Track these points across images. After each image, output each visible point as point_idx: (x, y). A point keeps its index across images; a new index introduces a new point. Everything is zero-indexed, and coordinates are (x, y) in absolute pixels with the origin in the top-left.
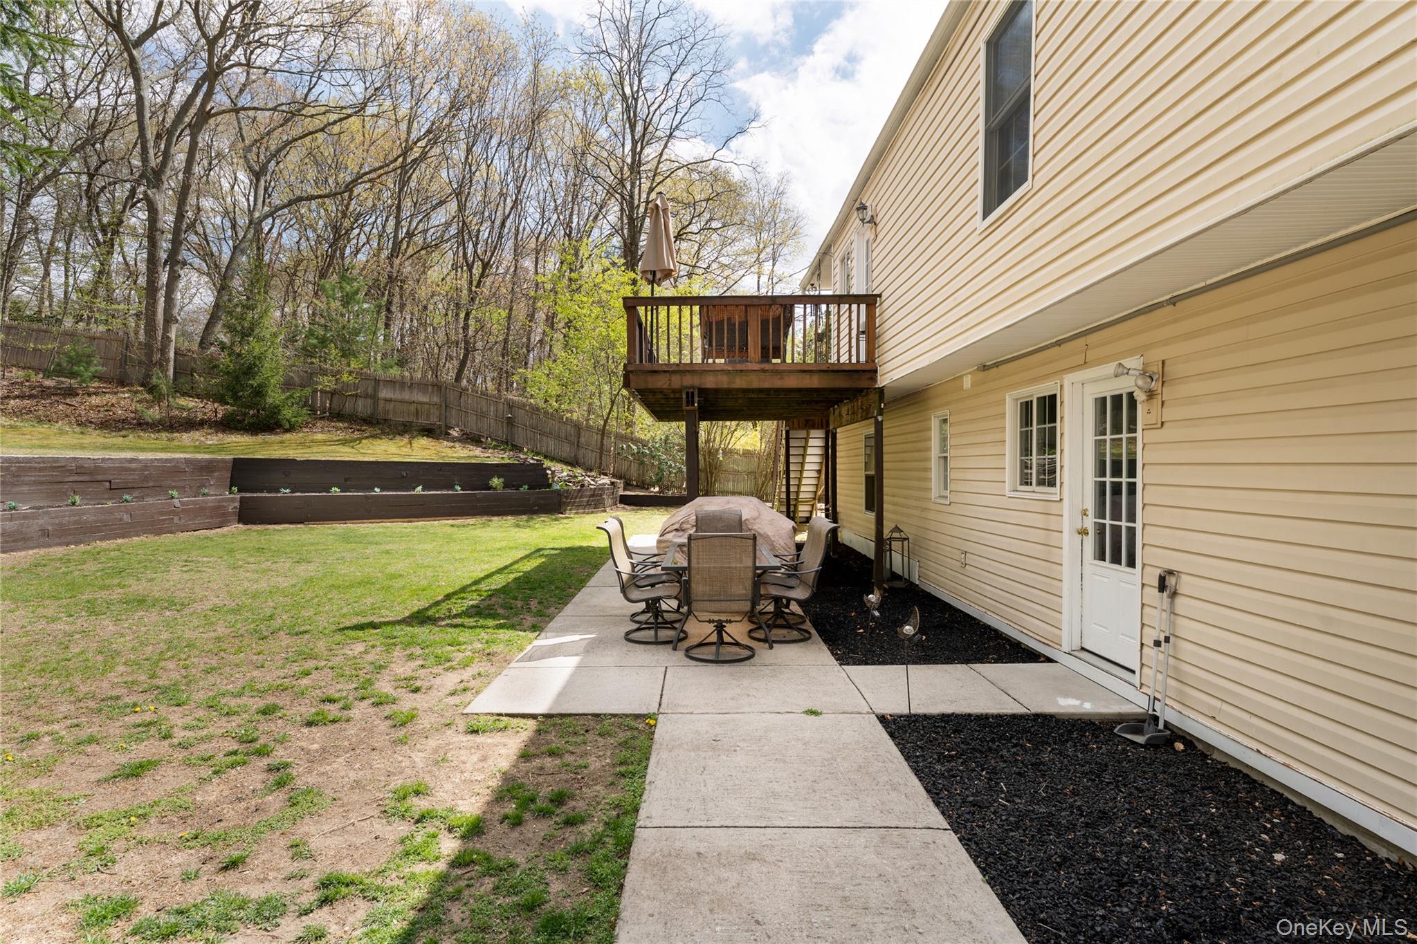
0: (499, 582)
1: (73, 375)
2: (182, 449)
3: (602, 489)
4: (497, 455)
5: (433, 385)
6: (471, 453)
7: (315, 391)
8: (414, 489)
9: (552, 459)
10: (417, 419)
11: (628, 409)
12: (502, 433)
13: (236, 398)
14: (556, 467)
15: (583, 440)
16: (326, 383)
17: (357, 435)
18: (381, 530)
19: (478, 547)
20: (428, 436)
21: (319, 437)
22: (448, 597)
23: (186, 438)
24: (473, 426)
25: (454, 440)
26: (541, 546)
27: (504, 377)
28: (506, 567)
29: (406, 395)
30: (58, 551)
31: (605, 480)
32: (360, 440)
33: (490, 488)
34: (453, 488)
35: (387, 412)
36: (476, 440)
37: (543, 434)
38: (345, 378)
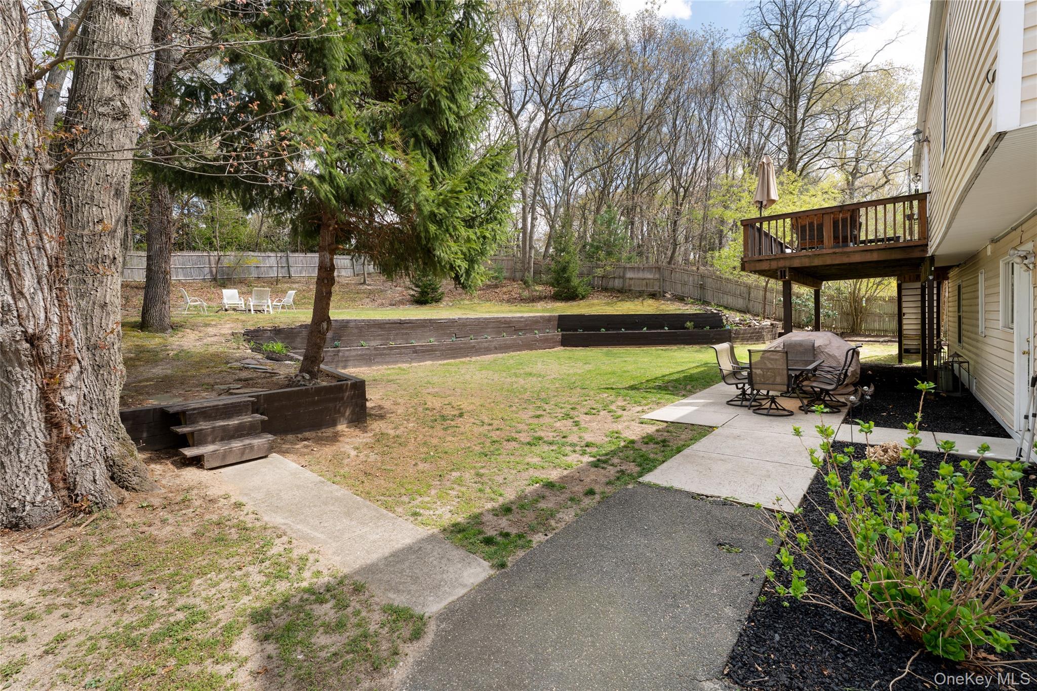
0: (676, 376)
1: (496, 279)
2: (538, 311)
3: (764, 328)
4: (693, 308)
5: (655, 268)
6: (677, 307)
7: (594, 277)
8: (642, 329)
9: (729, 309)
10: (647, 288)
12: (697, 293)
13: (559, 284)
14: (731, 314)
15: (752, 295)
16: (599, 272)
17: (615, 299)
20: (652, 298)
21: (596, 301)
22: (648, 381)
24: (679, 290)
25: (669, 300)
29: (641, 275)
30: (500, 355)
31: (767, 322)
33: (686, 328)
34: (663, 328)
35: (630, 286)
36: (681, 299)
37: (725, 293)
38: (608, 268)
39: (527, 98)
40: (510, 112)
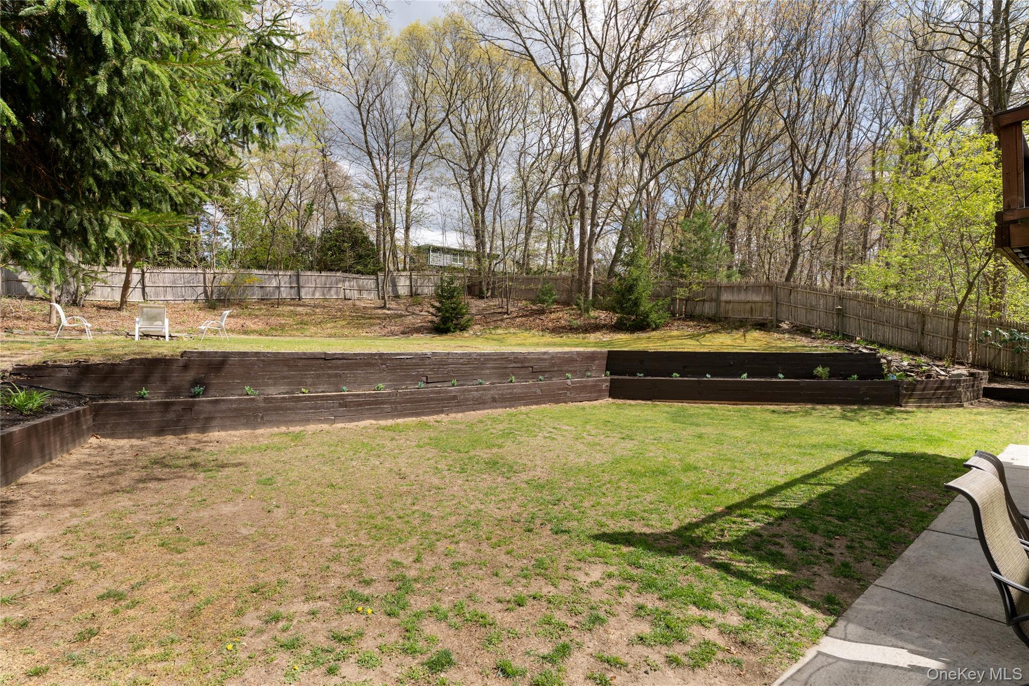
1: (543, 302)
3: (959, 382)
4: (826, 345)
5: (765, 286)
6: (799, 344)
7: (674, 300)
8: (740, 376)
9: (890, 347)
10: (752, 315)
11: (994, 290)
12: (832, 323)
13: (622, 309)
14: (894, 356)
15: (929, 326)
16: (681, 292)
17: (703, 330)
18: (708, 411)
19: (792, 441)
20: (760, 329)
21: (675, 333)
22: (729, 510)
23: (593, 337)
24: (802, 318)
25: (784, 332)
26: (867, 448)
27: (838, 272)
28: (814, 474)
29: (742, 297)
31: (963, 371)
32: (704, 334)
33: (815, 377)
34: (776, 376)
35: (727, 312)
36: (805, 331)
37: (878, 322)
38: (694, 287)
39: (589, 75)
40: (566, 93)
